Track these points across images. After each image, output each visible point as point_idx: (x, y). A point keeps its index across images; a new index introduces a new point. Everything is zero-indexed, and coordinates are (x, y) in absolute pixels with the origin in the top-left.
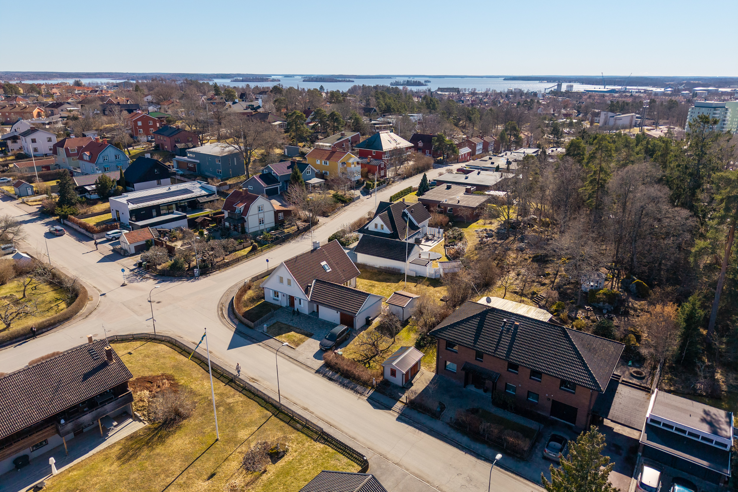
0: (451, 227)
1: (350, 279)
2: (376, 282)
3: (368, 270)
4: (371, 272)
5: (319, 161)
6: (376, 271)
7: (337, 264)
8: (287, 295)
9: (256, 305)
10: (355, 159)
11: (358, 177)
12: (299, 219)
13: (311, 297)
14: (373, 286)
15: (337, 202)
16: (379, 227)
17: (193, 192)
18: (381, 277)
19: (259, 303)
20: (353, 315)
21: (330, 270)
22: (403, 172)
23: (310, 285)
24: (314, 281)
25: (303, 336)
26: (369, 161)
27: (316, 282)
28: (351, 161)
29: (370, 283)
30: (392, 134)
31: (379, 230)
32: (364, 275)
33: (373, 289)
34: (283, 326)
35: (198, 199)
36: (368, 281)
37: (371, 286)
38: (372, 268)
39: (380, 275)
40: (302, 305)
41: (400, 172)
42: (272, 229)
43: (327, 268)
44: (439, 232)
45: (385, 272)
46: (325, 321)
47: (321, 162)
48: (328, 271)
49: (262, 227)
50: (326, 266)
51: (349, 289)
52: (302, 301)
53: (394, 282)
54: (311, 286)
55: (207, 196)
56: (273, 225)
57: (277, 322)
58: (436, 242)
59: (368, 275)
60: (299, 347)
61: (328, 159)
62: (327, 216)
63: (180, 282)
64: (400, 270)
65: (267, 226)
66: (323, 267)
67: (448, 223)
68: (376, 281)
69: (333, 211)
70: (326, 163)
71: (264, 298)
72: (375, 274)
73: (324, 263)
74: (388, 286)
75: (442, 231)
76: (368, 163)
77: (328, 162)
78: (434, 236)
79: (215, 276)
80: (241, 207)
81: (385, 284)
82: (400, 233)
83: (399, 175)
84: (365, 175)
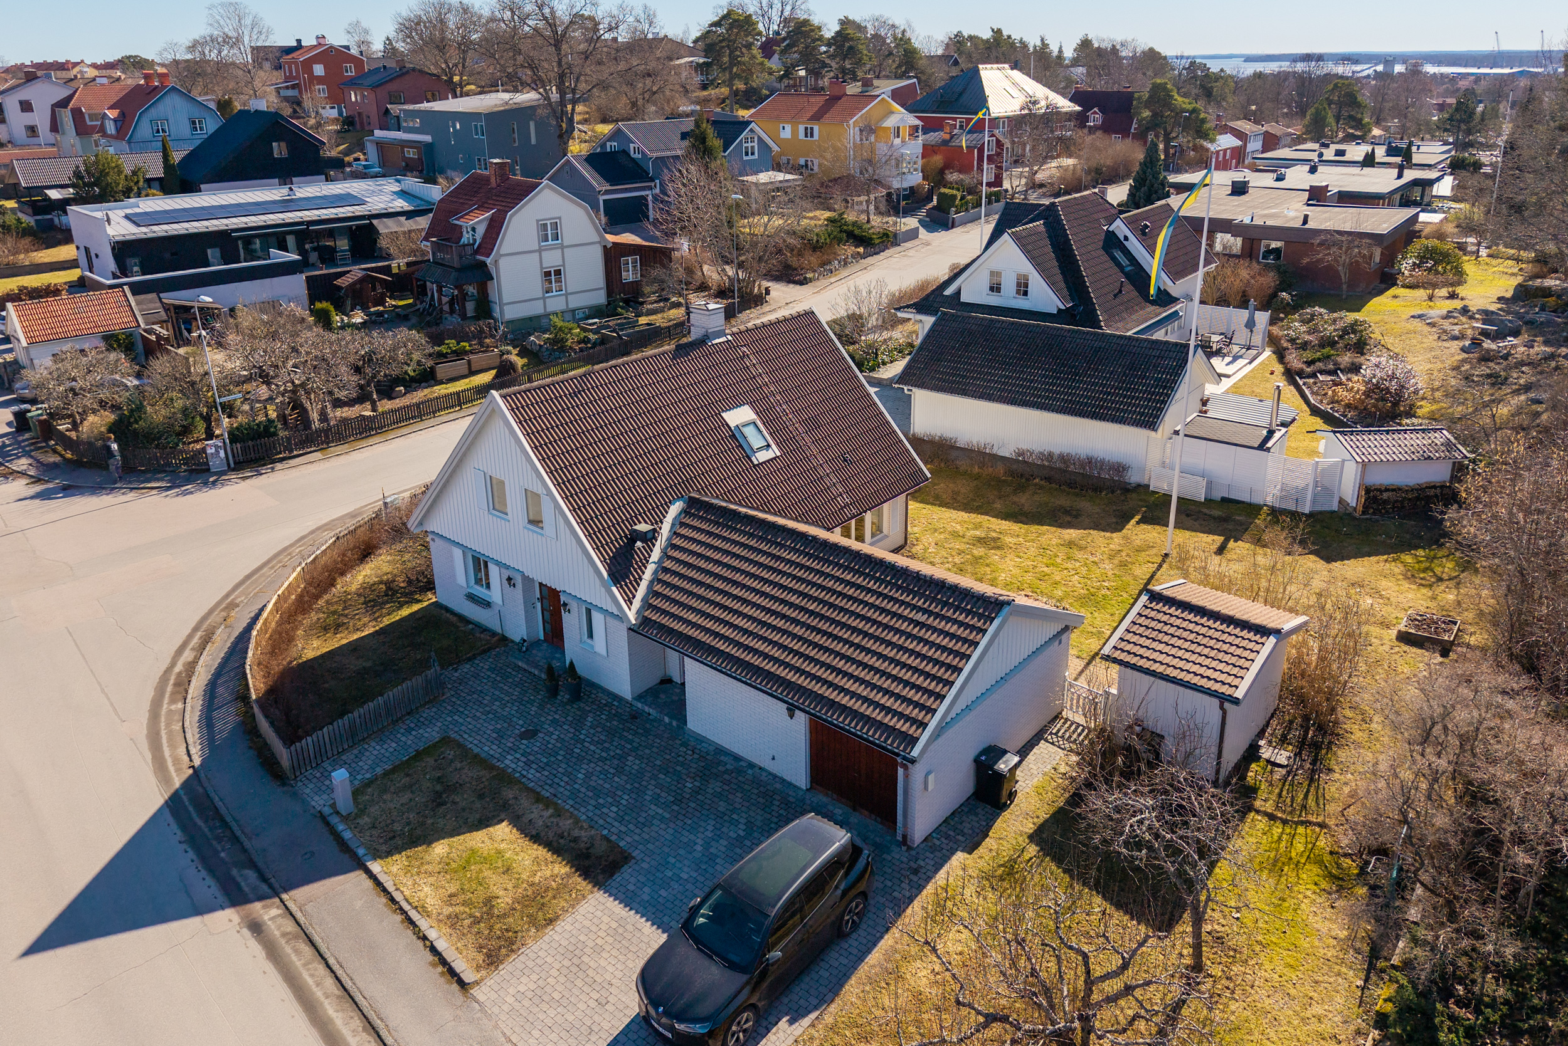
0: (1295, 307)
1: (875, 504)
2: (1005, 525)
3: (963, 464)
4: (978, 477)
5: (788, 128)
6: (1000, 469)
7: (812, 424)
8: (527, 580)
9: (387, 621)
10: (901, 118)
11: (915, 179)
12: (703, 287)
13: (646, 605)
14: (992, 543)
15: (840, 241)
16: (1009, 285)
17: (364, 203)
18: (1024, 500)
19: (405, 612)
20: (892, 744)
21: (774, 451)
22: (1051, 177)
23: (643, 527)
24: (675, 509)
25: (561, 869)
26: (947, 137)
27: (685, 512)
28: (890, 122)
29: (978, 526)
30: (1016, 75)
31: (1008, 298)
32: (943, 487)
33: (995, 556)
34: (468, 773)
35: (375, 222)
36: (963, 515)
37: (981, 541)
38: (982, 457)
39: (1021, 488)
40: (599, 644)
41: (1040, 177)
42: (596, 312)
43: (756, 442)
44: (1250, 324)
45: (1048, 479)
46: (720, 751)
47: (795, 132)
48: (762, 456)
49: (556, 304)
50: (749, 432)
51: (869, 560)
52: (598, 618)
53: (1097, 527)
54: (649, 538)
55: (409, 215)
56: (600, 298)
57: (445, 741)
58: (1241, 362)
59: (964, 487)
60: (507, 968)
61: (817, 117)
62: (803, 282)
63: (131, 495)
64: (1120, 468)
65: (575, 302)
66: (735, 436)
67: (1275, 295)
68: (1006, 516)
69: (823, 265)
70: (809, 133)
71: (430, 586)
72: (996, 483)
73: (739, 416)
74: (1070, 544)
75: (1262, 318)
76: (945, 143)
77: (816, 129)
78: (1229, 339)
79: (294, 473)
80: (475, 223)
81: (1052, 536)
82: (1105, 311)
83: (1041, 186)
84: (936, 177)
